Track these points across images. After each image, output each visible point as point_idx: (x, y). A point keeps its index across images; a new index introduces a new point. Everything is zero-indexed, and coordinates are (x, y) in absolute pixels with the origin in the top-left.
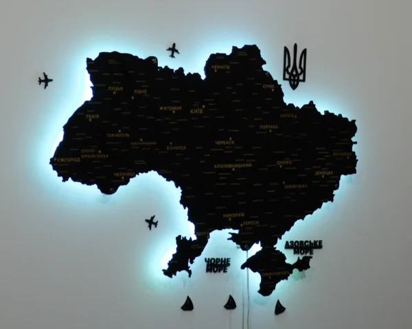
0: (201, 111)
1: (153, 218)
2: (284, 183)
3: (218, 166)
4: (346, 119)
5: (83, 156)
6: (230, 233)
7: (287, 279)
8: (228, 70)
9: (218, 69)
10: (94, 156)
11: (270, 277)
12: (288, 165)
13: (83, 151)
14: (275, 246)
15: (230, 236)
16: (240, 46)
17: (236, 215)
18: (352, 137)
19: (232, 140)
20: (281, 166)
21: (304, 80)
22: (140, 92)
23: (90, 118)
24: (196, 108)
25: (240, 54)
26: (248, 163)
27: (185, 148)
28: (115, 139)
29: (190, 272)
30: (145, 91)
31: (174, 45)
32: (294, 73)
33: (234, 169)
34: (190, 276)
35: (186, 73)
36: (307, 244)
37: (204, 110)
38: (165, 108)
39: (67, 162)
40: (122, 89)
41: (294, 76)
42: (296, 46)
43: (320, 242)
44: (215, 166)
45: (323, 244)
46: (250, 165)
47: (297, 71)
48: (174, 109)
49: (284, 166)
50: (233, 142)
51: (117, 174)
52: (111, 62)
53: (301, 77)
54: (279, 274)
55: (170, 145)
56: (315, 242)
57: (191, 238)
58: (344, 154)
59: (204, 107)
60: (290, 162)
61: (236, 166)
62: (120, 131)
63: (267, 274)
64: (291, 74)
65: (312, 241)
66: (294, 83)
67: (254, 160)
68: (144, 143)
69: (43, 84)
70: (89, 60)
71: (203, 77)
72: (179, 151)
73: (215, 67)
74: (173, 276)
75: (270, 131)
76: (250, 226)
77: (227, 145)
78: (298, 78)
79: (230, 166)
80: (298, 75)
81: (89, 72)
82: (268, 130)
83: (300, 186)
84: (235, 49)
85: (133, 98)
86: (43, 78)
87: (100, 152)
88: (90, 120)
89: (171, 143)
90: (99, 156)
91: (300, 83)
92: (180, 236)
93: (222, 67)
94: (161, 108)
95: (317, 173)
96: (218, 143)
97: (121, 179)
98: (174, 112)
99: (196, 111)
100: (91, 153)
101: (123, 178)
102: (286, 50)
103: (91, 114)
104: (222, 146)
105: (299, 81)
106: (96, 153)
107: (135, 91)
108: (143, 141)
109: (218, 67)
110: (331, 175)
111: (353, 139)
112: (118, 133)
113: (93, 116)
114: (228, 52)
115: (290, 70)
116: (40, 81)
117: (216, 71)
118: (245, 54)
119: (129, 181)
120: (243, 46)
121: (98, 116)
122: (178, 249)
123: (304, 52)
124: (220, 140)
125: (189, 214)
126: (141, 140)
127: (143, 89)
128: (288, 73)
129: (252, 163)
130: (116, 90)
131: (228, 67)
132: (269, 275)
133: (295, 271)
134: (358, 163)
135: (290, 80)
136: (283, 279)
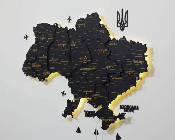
0: (75, 45)
1: (64, 92)
2: (111, 77)
3: (82, 69)
4: (141, 44)
5: (33, 66)
6: (88, 100)
7: (114, 123)
8: (84, 26)
9: (80, 26)
10: (36, 66)
11: (106, 122)
12: (111, 68)
13: (33, 64)
14: (108, 107)
15: (88, 101)
16: (90, 14)
17: (89, 91)
18: (145, 53)
19: (86, 57)
20: (108, 69)
21: (127, 26)
22: (50, 39)
23: (34, 50)
24: (73, 44)
25: (90, 17)
26: (94, 67)
27: (68, 61)
28: (42, 59)
29: (72, 116)
30: (52, 38)
31: (70, 17)
32: (122, 23)
33: (88, 71)
34: (72, 118)
35: (68, 29)
36: (131, 107)
37: (76, 44)
38: (60, 45)
39: (26, 69)
40: (45, 38)
41: (122, 25)
42: (122, 10)
43: (138, 106)
44: (80, 69)
45: (139, 108)
46: (95, 68)
47: (123, 22)
48: (63, 45)
49: (109, 68)
50: (87, 58)
51: (44, 73)
52: (41, 27)
53: (126, 25)
54: (110, 120)
55: (62, 61)
56: (135, 106)
57: (72, 101)
58: (140, 62)
59: (76, 43)
60: (112, 67)
61: (89, 69)
62: (43, 55)
63: (104, 120)
64: (121, 24)
65: (134, 106)
66: (122, 28)
67: (97, 66)
68: (54, 60)
69: (26, 38)
70: (34, 28)
71: (75, 30)
72: (65, 63)
73: (79, 25)
74: (66, 117)
75: (103, 52)
76: (96, 96)
77: (85, 60)
78: (124, 25)
79: (86, 69)
80: (124, 24)
81: (34, 33)
82: (102, 52)
83: (119, 78)
84: (88, 15)
85: (48, 41)
86: (25, 36)
87: (38, 64)
88: (34, 52)
89: (62, 60)
90: (38, 66)
91: (125, 28)
92: (68, 100)
93: (82, 25)
94: (59, 45)
95: (127, 72)
96: (81, 59)
97: (45, 75)
98: (63, 46)
99: (73, 45)
100: (35, 65)
101: (46, 75)
102: (118, 13)
103: (34, 49)
104: (82, 60)
105: (125, 26)
106: (37, 65)
107: (48, 39)
108: (53, 59)
109: (80, 24)
110: (134, 73)
111: (145, 54)
112: (42, 56)
113: (35, 50)
114: (85, 17)
115: (120, 22)
116: (25, 37)
117: (79, 27)
118: (92, 17)
119: (48, 76)
120: (91, 13)
121: (36, 50)
122: (67, 105)
123: (127, 12)
124: (81, 58)
125: (72, 90)
126: (52, 59)
127: (51, 37)
128: (119, 23)
129: (96, 67)
130: (43, 38)
131: (85, 24)
132: (106, 120)
133: (118, 119)
134: (148, 66)
135: (120, 27)
136: (112, 123)
